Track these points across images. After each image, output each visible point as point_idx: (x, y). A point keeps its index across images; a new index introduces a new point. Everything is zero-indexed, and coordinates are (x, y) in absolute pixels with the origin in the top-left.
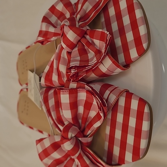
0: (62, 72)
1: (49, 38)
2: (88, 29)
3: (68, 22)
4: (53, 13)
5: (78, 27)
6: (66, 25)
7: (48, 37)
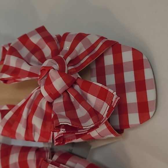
0: (34, 125)
1: (19, 78)
2: (78, 77)
3: (57, 64)
4: (24, 44)
5: (67, 73)
6: (54, 69)
7: (19, 76)
